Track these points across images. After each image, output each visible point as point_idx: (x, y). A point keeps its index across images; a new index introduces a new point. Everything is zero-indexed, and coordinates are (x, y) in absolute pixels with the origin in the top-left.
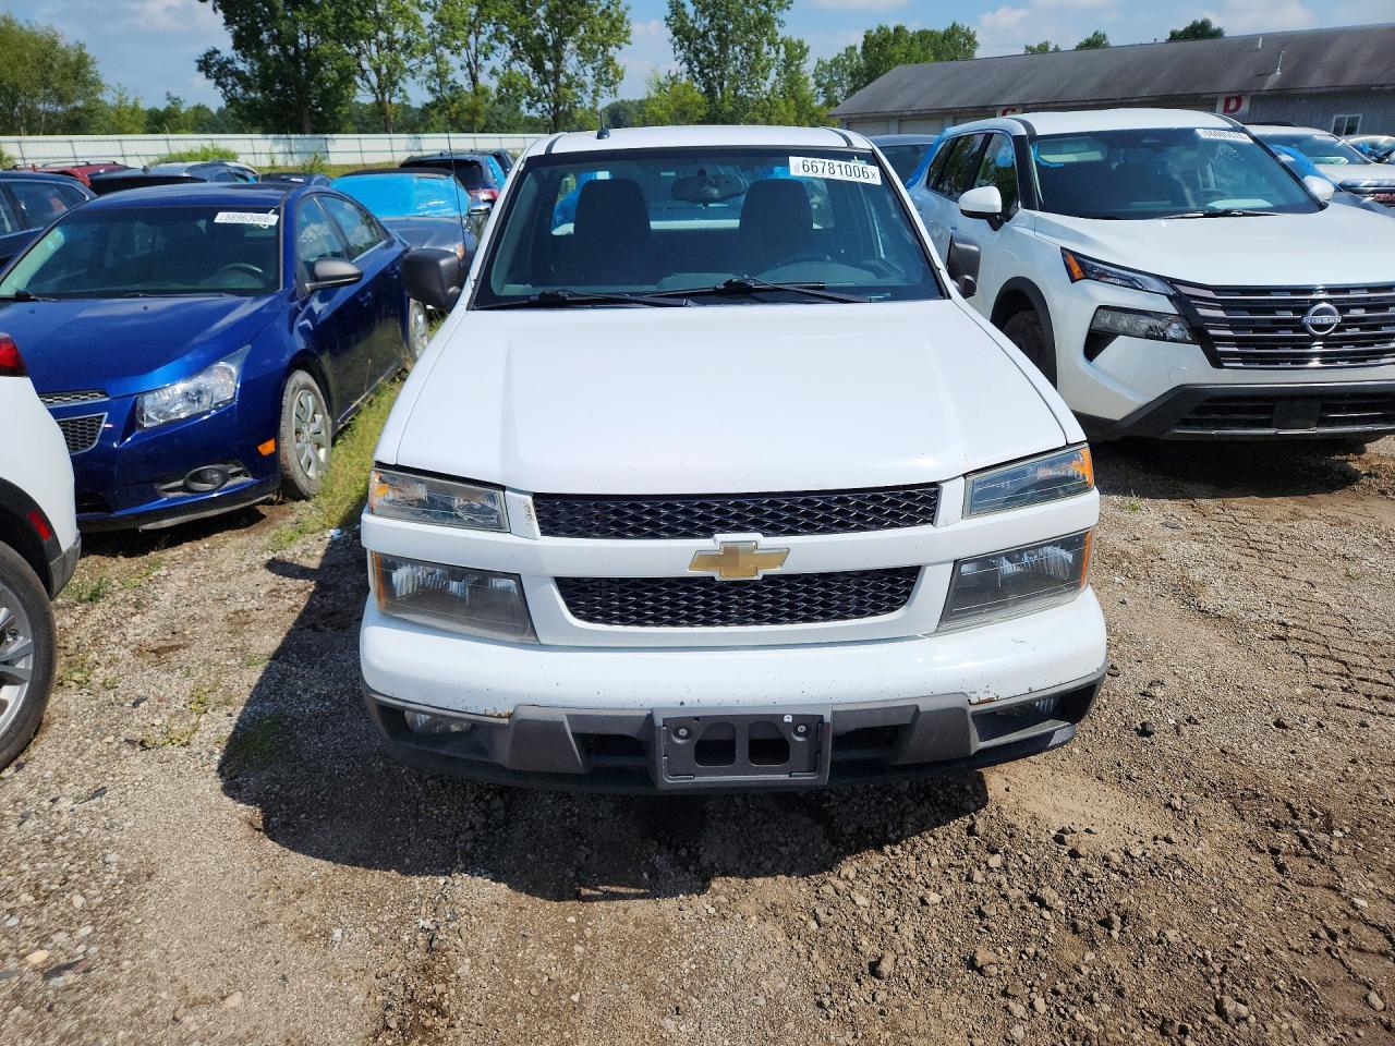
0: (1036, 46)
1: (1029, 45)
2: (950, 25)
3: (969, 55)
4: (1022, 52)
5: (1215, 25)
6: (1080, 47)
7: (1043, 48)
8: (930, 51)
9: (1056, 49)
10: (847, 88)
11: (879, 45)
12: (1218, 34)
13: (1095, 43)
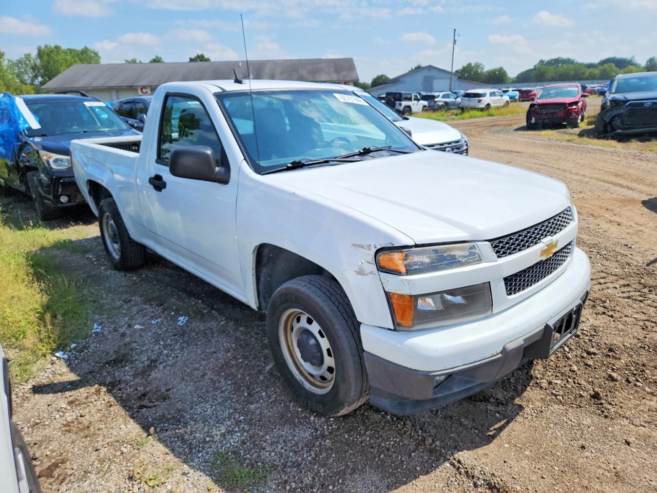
0: (130, 60)
1: (127, 59)
2: (84, 47)
3: (97, 62)
4: (124, 62)
5: (206, 56)
6: (151, 62)
7: (134, 61)
8: (76, 58)
9: (140, 62)
10: (31, 75)
11: (48, 54)
12: (207, 60)
13: (157, 61)
